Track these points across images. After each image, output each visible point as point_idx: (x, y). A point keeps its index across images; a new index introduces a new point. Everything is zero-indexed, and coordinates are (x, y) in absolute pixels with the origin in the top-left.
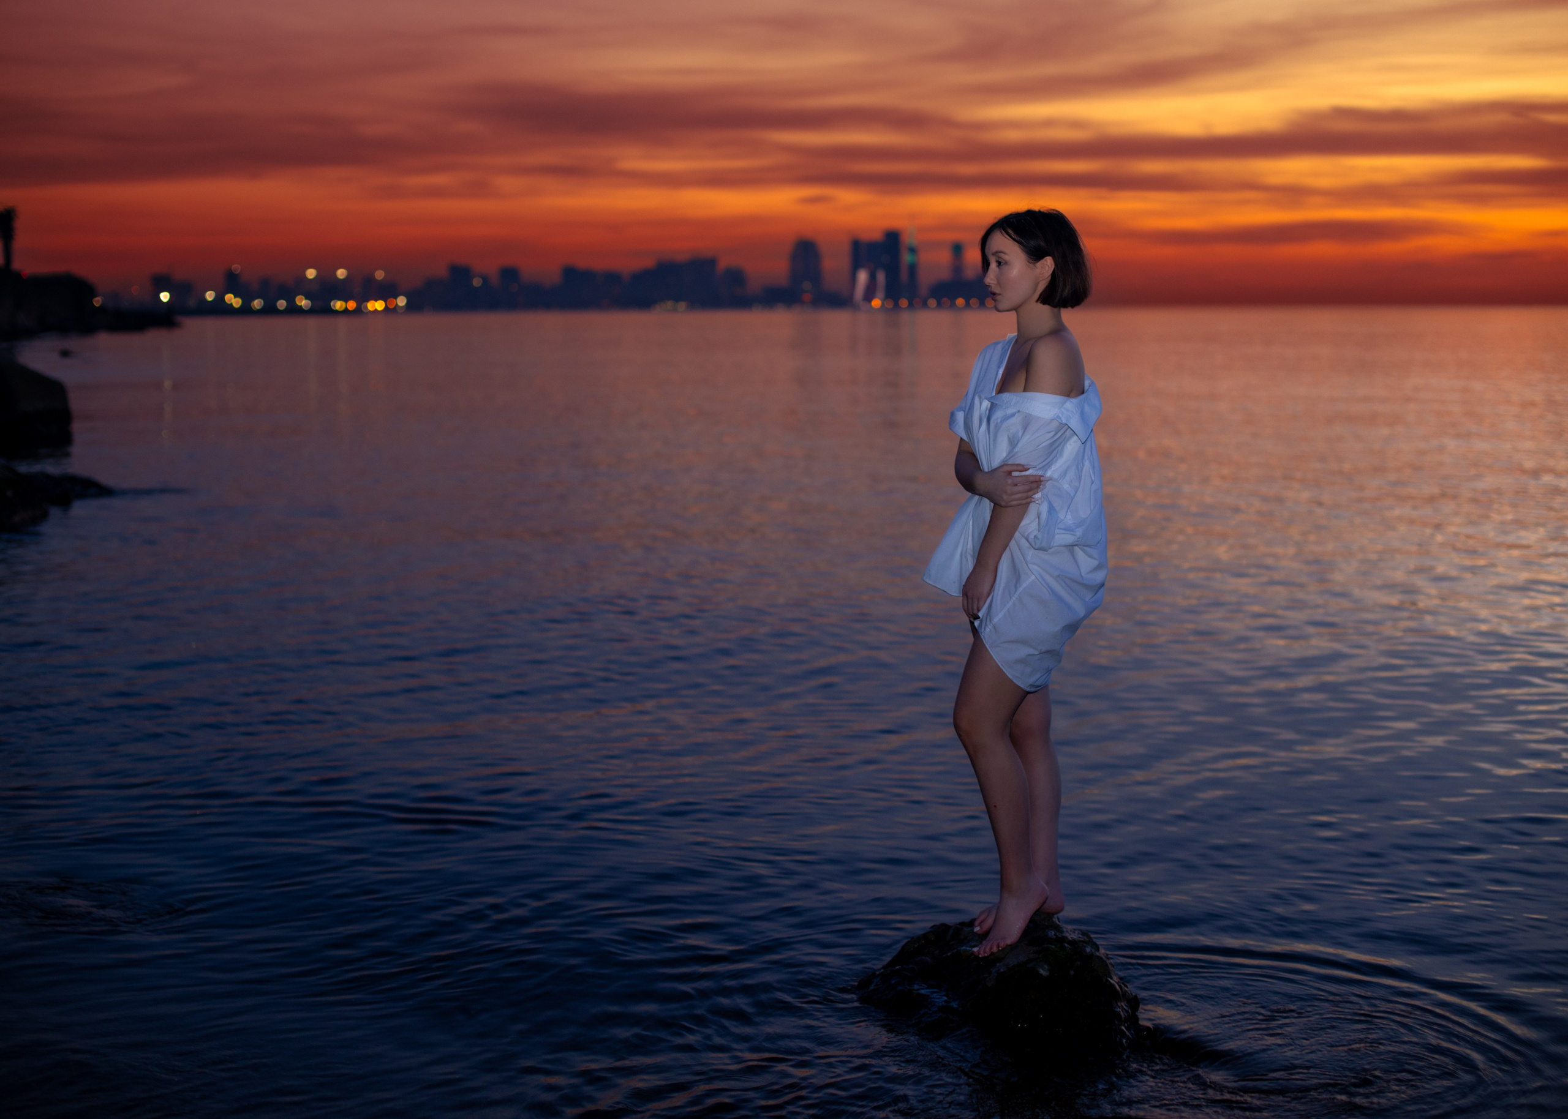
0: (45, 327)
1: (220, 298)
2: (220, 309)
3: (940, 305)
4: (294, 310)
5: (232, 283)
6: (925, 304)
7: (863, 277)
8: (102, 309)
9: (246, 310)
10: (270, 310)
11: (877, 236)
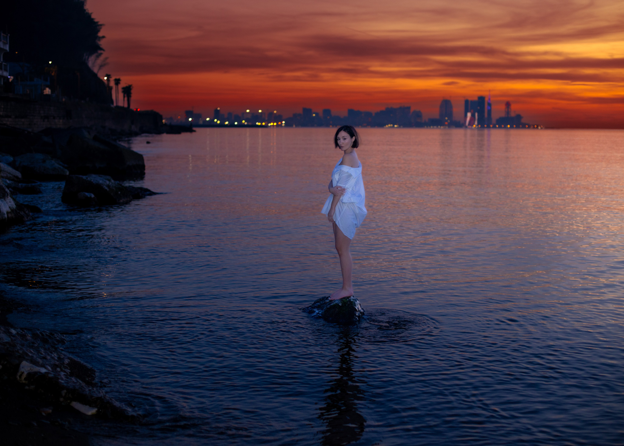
0: (142, 131)
1: (212, 120)
2: (211, 125)
3: (500, 127)
4: (241, 126)
5: (217, 115)
6: (494, 127)
7: (469, 115)
8: (165, 124)
9: (222, 125)
10: (231, 125)
11: (476, 99)
